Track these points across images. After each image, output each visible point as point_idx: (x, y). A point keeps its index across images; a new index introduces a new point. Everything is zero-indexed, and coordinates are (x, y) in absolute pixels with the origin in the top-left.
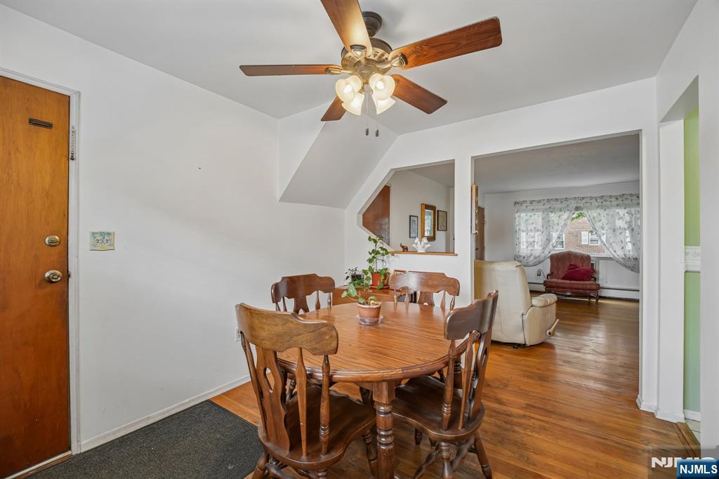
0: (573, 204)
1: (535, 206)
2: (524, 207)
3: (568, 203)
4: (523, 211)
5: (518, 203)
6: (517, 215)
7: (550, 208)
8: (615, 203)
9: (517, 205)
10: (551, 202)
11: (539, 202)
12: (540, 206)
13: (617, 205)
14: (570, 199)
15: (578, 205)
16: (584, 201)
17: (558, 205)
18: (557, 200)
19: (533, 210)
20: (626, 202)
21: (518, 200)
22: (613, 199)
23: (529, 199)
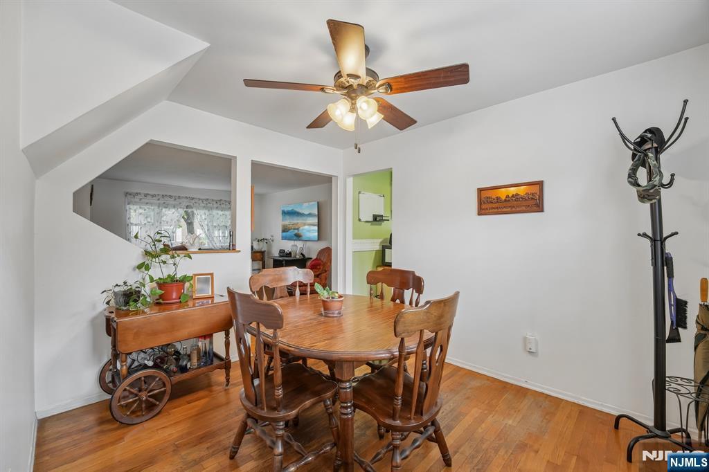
0: (185, 203)
1: (149, 199)
2: (137, 199)
3: (181, 201)
4: (136, 203)
5: (130, 194)
6: (128, 207)
7: (164, 203)
8: (215, 205)
9: (129, 196)
10: (166, 198)
11: (154, 196)
12: (155, 201)
13: (217, 208)
14: (183, 197)
15: (189, 204)
16: (193, 201)
17: (171, 201)
18: (171, 197)
19: (147, 203)
20: (223, 206)
21: (129, 191)
22: (214, 203)
23: (144, 192)
